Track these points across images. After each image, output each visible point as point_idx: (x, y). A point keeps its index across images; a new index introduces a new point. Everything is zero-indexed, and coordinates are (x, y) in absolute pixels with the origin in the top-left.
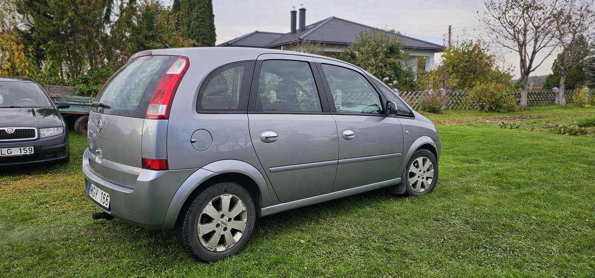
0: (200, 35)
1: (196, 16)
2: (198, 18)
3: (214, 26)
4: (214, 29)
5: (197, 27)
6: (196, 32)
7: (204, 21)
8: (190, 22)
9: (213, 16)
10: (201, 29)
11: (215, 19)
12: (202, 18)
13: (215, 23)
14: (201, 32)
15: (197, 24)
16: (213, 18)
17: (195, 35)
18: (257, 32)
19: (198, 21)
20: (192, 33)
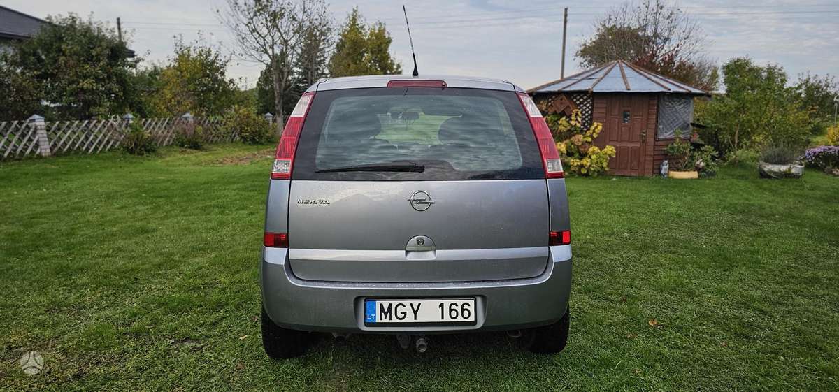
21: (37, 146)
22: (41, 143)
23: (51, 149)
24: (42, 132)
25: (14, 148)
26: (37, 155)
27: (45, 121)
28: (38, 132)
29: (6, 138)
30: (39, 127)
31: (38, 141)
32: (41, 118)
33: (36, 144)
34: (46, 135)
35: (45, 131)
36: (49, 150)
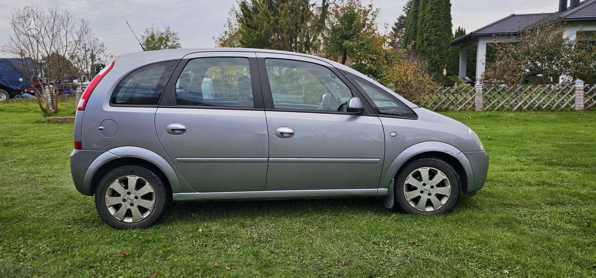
0: (433, 27)
1: (430, 9)
2: (432, 10)
3: (450, 16)
4: (451, 19)
5: (430, 20)
6: (429, 25)
7: (438, 12)
8: (425, 15)
9: (450, 5)
10: (434, 21)
11: (452, 9)
12: (436, 10)
13: (452, 13)
14: (435, 24)
15: (430, 16)
16: (450, 7)
17: (428, 28)
18: (514, 16)
19: (432, 13)
20: (425, 26)
21: (573, 102)
22: (576, 100)
23: (586, 105)
24: (580, 92)
25: (553, 103)
26: (571, 109)
27: (584, 84)
28: (576, 92)
29: (547, 95)
30: (578, 89)
31: (575, 98)
32: (581, 81)
33: (572, 100)
34: (583, 94)
35: (583, 92)
36: (583, 106)
